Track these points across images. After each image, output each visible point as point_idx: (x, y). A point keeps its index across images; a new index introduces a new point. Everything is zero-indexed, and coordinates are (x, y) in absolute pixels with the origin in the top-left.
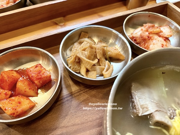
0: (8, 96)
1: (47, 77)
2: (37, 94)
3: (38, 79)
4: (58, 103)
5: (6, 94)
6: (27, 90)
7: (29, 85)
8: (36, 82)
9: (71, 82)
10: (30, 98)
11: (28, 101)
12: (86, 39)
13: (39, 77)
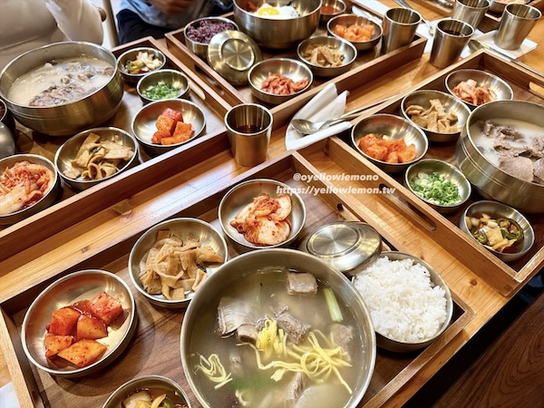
0: (70, 343)
1: (116, 309)
2: (107, 333)
3: (106, 313)
4: (137, 340)
5: (66, 341)
6: (93, 330)
7: (94, 323)
8: (103, 318)
9: (151, 309)
10: (98, 341)
11: (96, 345)
12: (167, 240)
13: (107, 310)
